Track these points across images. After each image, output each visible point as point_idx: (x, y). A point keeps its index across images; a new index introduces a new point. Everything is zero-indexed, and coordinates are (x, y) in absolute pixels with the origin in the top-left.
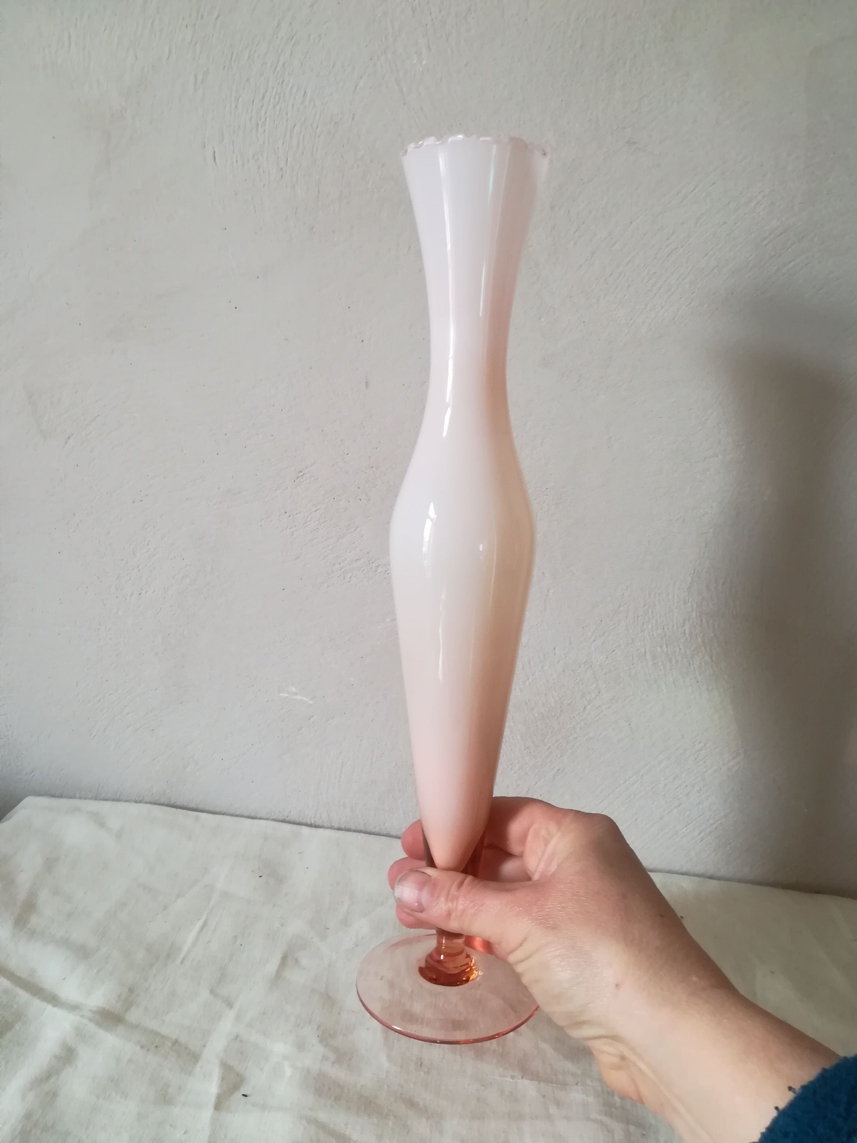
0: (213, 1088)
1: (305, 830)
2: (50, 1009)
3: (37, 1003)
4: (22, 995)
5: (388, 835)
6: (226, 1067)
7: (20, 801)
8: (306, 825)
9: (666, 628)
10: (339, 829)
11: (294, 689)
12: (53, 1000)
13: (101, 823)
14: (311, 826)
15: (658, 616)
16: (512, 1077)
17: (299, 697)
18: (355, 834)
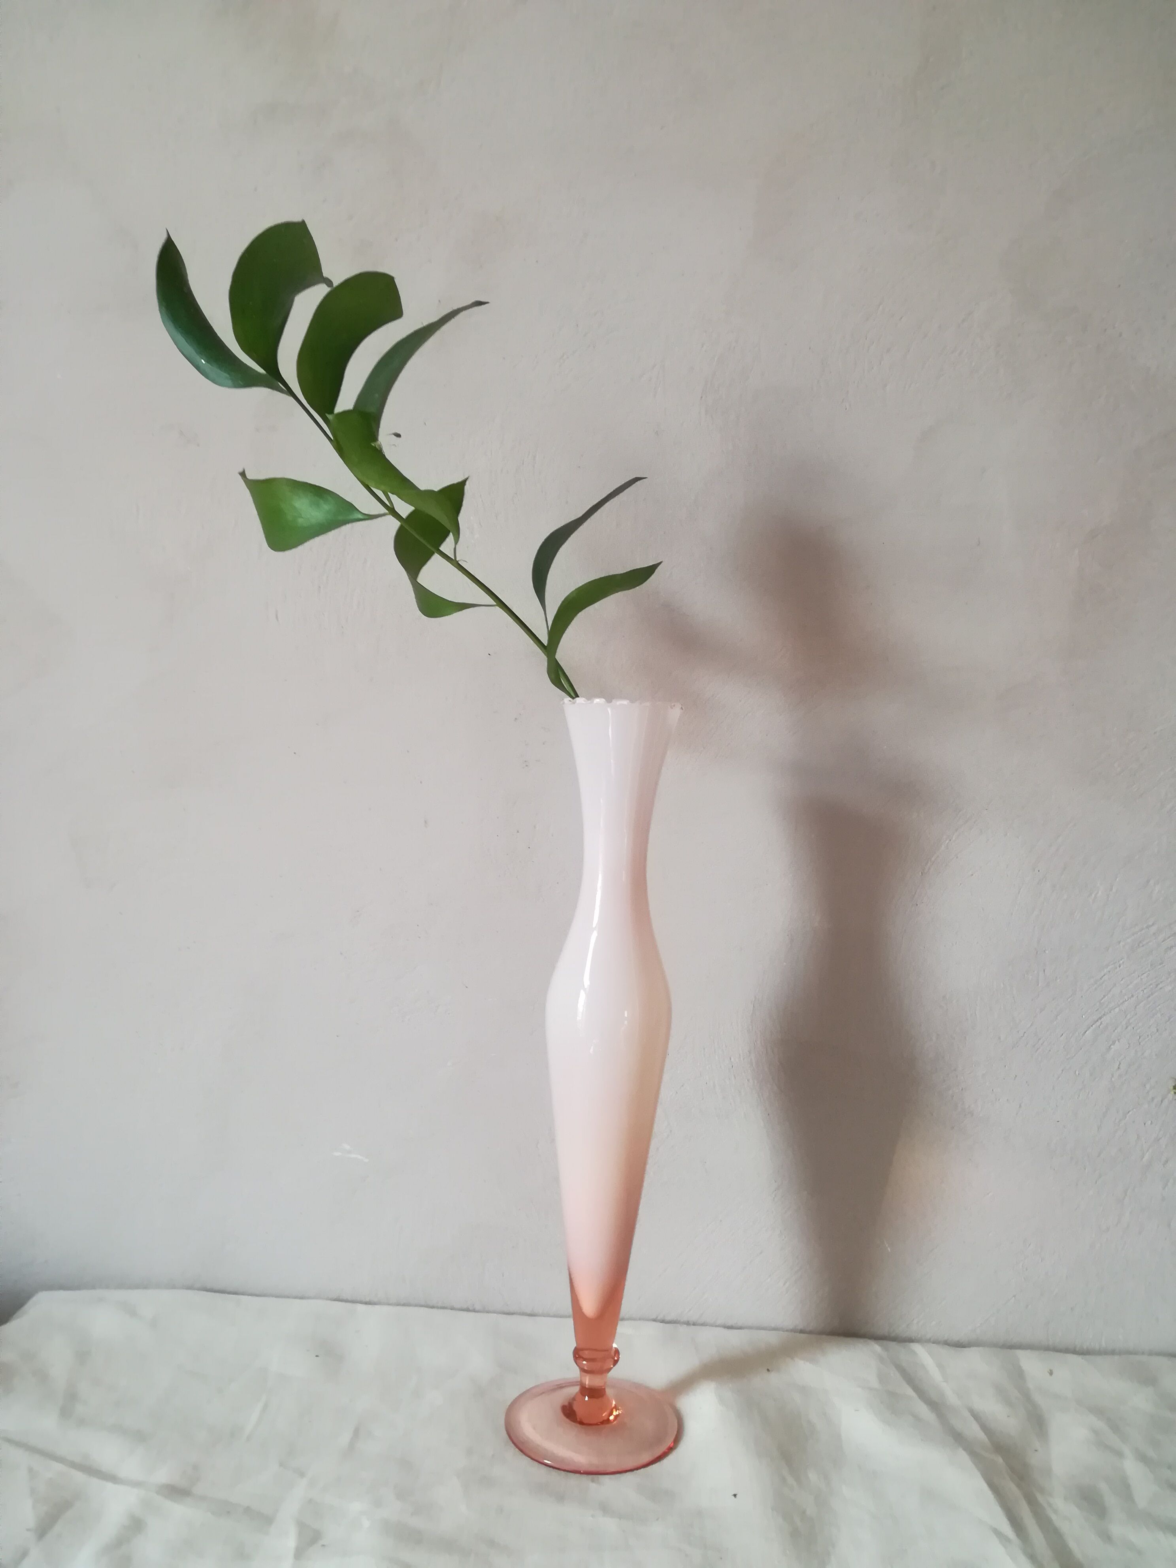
0: (291, 1542)
1: (361, 1308)
2: (109, 1485)
3: (95, 1482)
4: (79, 1477)
5: (452, 1309)
6: (302, 1527)
7: (29, 1297)
8: (361, 1302)
9: (732, 1060)
10: (398, 1305)
11: (347, 1147)
12: (112, 1478)
13: (131, 1311)
14: (366, 1303)
15: (724, 1046)
16: (593, 1516)
17: (353, 1156)
18: (416, 1308)
